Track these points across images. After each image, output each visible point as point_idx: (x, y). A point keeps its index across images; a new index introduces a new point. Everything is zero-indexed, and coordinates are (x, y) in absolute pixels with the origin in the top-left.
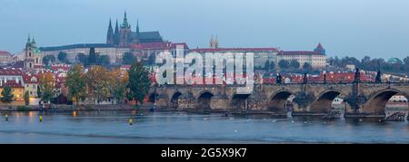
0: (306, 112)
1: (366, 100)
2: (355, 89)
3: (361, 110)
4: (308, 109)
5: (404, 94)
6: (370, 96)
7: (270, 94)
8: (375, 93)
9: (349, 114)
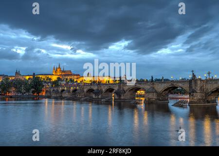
0: (99, 98)
1: (125, 92)
2: (120, 87)
3: (122, 97)
4: (100, 97)
5: (144, 89)
6: (127, 91)
7: (85, 90)
8: (129, 89)
9: (116, 99)
